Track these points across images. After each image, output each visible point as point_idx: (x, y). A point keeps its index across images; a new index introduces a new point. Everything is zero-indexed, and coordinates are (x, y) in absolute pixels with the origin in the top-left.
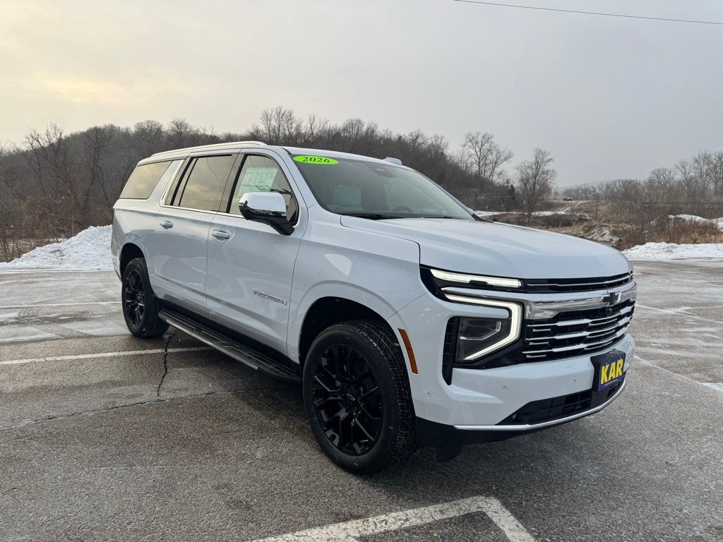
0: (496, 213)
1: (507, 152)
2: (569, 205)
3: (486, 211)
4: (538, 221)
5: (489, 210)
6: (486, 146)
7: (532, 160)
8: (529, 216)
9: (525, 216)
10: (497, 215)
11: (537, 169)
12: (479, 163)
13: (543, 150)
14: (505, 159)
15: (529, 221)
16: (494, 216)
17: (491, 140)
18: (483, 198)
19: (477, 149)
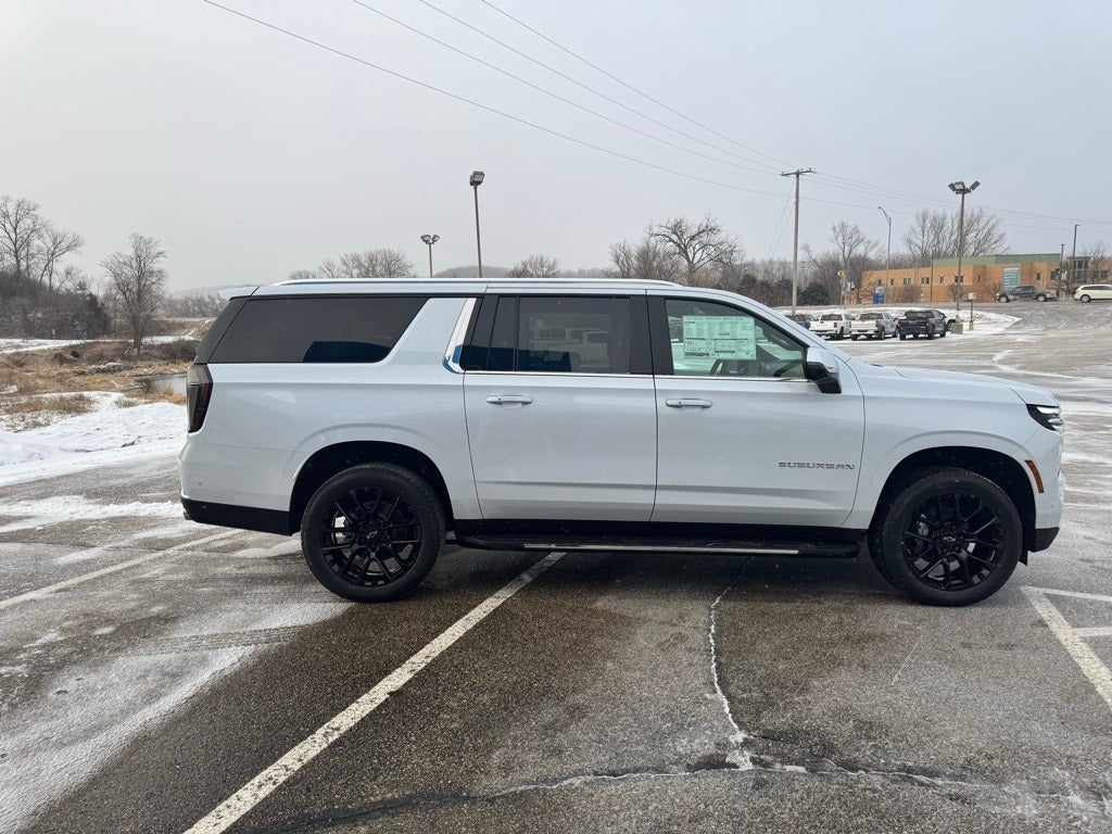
0: (75, 342)
1: (70, 235)
2: (193, 325)
3: (51, 338)
4: (156, 353)
5: (58, 337)
6: (27, 223)
7: (130, 252)
8: (138, 344)
9: (130, 344)
10: (77, 346)
11: (140, 269)
12: (16, 252)
13: (147, 237)
14: (68, 248)
15: (139, 355)
16: (71, 347)
17: (36, 213)
18: (39, 315)
19: (8, 226)
